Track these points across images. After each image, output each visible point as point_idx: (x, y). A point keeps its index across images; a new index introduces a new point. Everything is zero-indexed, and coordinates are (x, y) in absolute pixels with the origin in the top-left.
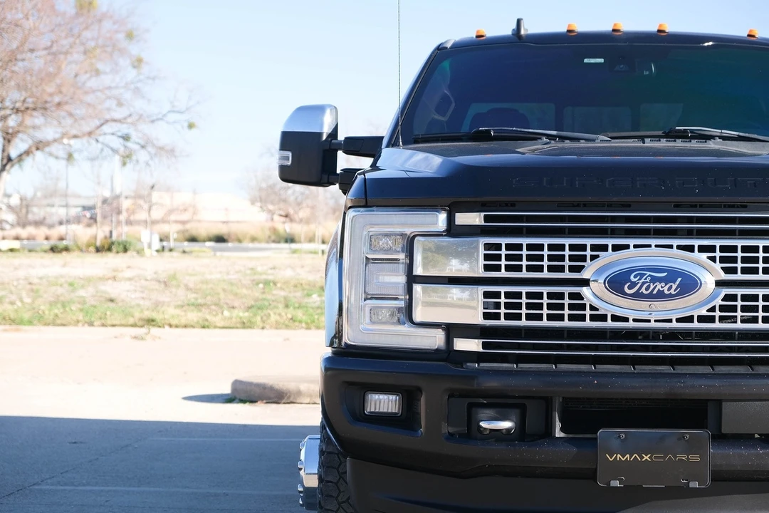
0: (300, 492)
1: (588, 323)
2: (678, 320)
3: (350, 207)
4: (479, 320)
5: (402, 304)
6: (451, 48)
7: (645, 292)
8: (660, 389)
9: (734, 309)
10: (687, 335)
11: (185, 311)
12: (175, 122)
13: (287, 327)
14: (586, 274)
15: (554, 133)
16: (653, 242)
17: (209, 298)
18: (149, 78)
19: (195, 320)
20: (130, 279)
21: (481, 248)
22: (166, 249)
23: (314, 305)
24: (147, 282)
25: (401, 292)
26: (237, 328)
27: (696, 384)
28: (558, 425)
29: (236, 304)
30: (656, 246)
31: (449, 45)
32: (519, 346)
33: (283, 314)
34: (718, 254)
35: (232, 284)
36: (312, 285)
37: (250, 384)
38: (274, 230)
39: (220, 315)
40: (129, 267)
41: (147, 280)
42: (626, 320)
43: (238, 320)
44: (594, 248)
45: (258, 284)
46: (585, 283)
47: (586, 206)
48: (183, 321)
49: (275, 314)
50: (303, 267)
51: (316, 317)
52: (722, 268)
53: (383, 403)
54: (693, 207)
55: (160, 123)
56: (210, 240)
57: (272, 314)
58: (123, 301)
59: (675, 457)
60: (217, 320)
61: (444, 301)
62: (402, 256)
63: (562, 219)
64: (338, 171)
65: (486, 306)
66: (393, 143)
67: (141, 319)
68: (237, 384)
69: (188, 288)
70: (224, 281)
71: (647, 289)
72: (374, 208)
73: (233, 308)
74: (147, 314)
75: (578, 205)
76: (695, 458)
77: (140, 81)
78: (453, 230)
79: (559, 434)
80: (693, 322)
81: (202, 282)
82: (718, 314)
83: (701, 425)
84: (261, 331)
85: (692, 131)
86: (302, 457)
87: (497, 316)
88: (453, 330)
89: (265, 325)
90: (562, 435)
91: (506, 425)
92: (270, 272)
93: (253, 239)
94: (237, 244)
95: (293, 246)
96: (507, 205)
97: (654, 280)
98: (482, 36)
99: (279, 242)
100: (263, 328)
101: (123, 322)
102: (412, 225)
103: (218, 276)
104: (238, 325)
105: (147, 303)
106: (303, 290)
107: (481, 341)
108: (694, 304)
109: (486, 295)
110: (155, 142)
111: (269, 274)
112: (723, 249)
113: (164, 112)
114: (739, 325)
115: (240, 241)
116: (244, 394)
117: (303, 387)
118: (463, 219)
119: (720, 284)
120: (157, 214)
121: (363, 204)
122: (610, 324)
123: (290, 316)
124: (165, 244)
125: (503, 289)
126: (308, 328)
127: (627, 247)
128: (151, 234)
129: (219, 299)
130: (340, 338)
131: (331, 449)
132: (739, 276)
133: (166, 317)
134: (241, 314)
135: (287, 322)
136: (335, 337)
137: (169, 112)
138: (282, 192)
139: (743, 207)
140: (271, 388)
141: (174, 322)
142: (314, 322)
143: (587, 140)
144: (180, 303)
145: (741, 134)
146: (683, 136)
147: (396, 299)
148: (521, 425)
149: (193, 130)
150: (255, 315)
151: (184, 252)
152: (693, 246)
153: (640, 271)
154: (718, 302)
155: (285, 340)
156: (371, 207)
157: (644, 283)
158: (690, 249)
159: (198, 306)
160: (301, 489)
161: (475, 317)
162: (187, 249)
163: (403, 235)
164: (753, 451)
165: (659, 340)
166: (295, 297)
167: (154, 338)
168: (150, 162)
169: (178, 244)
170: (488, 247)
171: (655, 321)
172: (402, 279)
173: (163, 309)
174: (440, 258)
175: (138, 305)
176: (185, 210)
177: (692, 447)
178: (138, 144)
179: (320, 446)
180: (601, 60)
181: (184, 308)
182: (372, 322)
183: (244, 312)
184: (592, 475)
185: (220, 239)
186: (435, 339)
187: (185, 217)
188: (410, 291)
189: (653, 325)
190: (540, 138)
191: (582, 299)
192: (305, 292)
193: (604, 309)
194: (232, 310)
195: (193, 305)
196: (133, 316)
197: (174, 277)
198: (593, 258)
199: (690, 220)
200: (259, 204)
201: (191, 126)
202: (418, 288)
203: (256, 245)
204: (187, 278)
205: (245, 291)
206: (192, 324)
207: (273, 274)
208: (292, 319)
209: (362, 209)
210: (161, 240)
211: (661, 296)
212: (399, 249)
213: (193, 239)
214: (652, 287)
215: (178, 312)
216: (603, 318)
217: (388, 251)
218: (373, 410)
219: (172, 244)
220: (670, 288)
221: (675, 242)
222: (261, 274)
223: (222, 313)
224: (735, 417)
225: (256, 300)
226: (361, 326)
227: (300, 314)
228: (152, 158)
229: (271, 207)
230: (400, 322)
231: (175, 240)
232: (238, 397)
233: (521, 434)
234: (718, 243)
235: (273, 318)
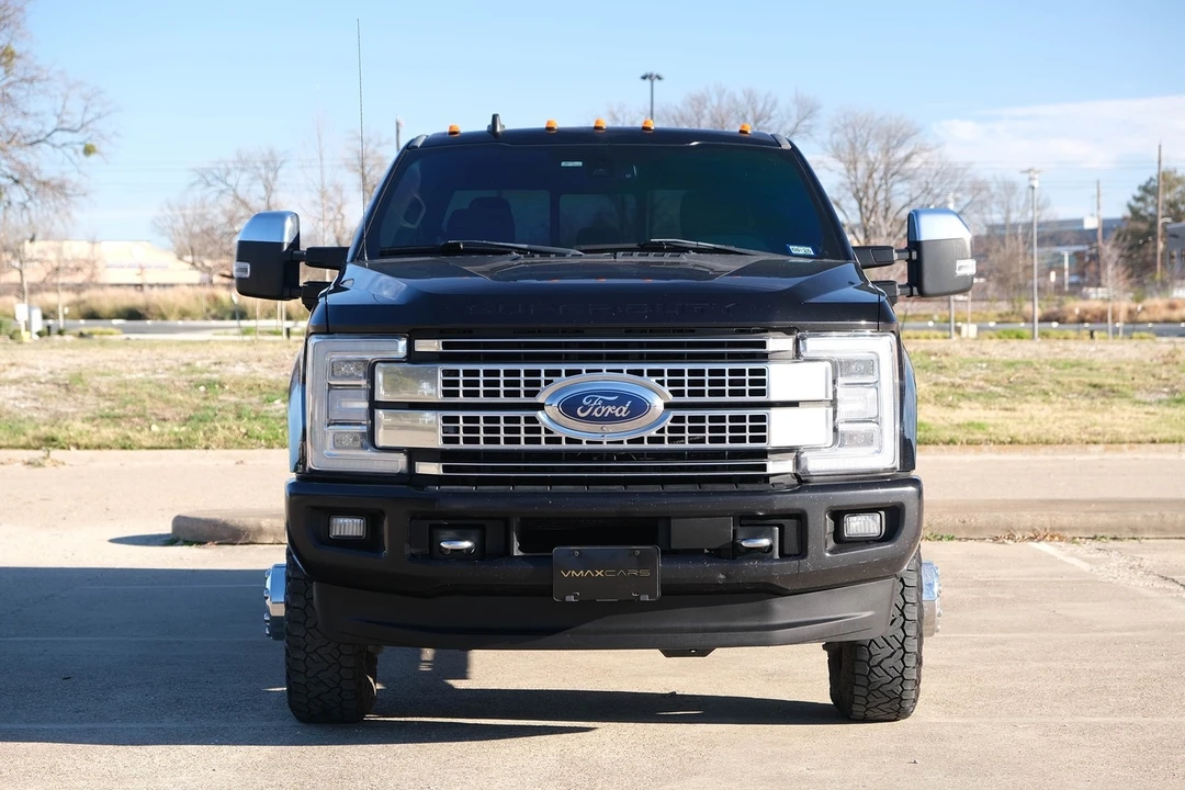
0: (267, 621)
1: (543, 446)
2: (629, 442)
3: (312, 334)
4: (440, 444)
5: (364, 429)
6: (421, 147)
7: (597, 415)
8: (612, 508)
9: (682, 430)
10: (640, 455)
11: (97, 426)
12: (64, 145)
13: (240, 445)
14: (540, 399)
15: (525, 246)
16: (605, 367)
17: (129, 406)
18: (22, 80)
19: (112, 437)
20: (16, 382)
21: (440, 374)
22: (53, 331)
23: (277, 415)
24: (42, 386)
25: (363, 418)
26: (171, 448)
27: (644, 503)
28: (516, 545)
29: (168, 415)
30: (607, 371)
31: (419, 144)
32: (478, 469)
33: (234, 427)
34: (666, 378)
35: (161, 387)
36: (272, 386)
37: (198, 520)
38: (215, 300)
39: (146, 429)
40: (13, 365)
41: (40, 383)
42: (580, 442)
43: (172, 436)
44: (548, 373)
45: (197, 386)
46: (540, 407)
47: (540, 333)
48: (96, 440)
49: (223, 427)
50: (260, 361)
51: (280, 431)
52: (670, 391)
53: (348, 526)
54: (643, 332)
55: (43, 145)
56: (119, 316)
57: (220, 429)
58: (9, 413)
59: (627, 572)
60: (143, 437)
61: (414, 424)
62: (363, 382)
63: (519, 345)
64: (301, 284)
65: (445, 430)
66: (357, 259)
67: (36, 438)
68: (179, 521)
69: (99, 394)
70: (150, 382)
71: (599, 412)
72: (336, 335)
73: (164, 420)
74: (44, 430)
75: (533, 332)
76: (646, 573)
77: (9, 84)
78: (413, 357)
79: (517, 552)
80: (643, 443)
81: (120, 385)
82: (667, 435)
83: (652, 541)
84: (205, 451)
85: (667, 243)
86: (268, 586)
87: (456, 441)
88: (414, 455)
89: (209, 443)
90: (521, 554)
91: (466, 544)
92: (213, 368)
93: (184, 314)
94: (159, 322)
95: (244, 323)
96: (464, 332)
97: (606, 403)
98: (456, 133)
99: (222, 319)
100: (207, 448)
101: (11, 443)
102: (372, 352)
103: (141, 375)
104: (173, 444)
105: (43, 416)
106: (262, 393)
107: (441, 464)
108: (645, 427)
109: (445, 419)
110: (35, 175)
111: (214, 372)
112: (671, 373)
113: (49, 130)
114: (687, 445)
115: (164, 317)
116: (189, 532)
117: (265, 523)
118: (423, 346)
119: (668, 406)
120: (33, 275)
121: (325, 330)
122: (564, 446)
123: (244, 431)
124: (50, 322)
125: (461, 414)
126: (270, 447)
127: (580, 372)
128: (30, 308)
129: (145, 408)
130: (305, 465)
131: (297, 575)
132: (687, 399)
133: (71, 434)
134: (176, 429)
135: (240, 439)
136: (298, 463)
137: (56, 130)
138: (225, 240)
139: (691, 332)
140: (225, 525)
141: (82, 442)
142: (277, 438)
143: (558, 254)
144: (89, 415)
145: (718, 246)
146: (658, 248)
147: (360, 424)
148: (481, 545)
149: (93, 158)
150: (195, 430)
151: (82, 335)
152: (642, 371)
153: (593, 395)
154: (668, 423)
155: (237, 463)
156: (333, 333)
157: (595, 407)
158: (639, 373)
159: (115, 419)
160: (267, 618)
161: (435, 441)
162: (85, 331)
163: (364, 361)
164: (700, 565)
165: (613, 461)
166: (251, 404)
167: (56, 464)
168: (29, 204)
169: (70, 322)
170: (445, 373)
171: (608, 443)
172: (365, 405)
173: (66, 423)
174: (409, 381)
175: (31, 418)
176: (78, 269)
177: (644, 561)
178: (12, 177)
179: (286, 572)
180: (579, 164)
181: (96, 423)
182: (336, 447)
183: (180, 426)
184: (547, 592)
185: (133, 314)
186: (398, 463)
187: (79, 278)
188: (372, 416)
189: (605, 446)
190: (510, 253)
191: (538, 423)
192: (265, 396)
193: (559, 432)
194: (163, 423)
195: (108, 417)
196: (24, 435)
197: (78, 378)
198: (547, 383)
199: (640, 345)
200: (189, 258)
201: (88, 151)
202: (380, 413)
203: (189, 322)
204: (98, 379)
205: (179, 396)
206: (108, 443)
207: (218, 372)
208: (246, 434)
209: (323, 336)
210: (45, 317)
211: (612, 418)
212: (361, 375)
213: (92, 315)
214: (603, 410)
215: (87, 426)
216: (558, 440)
217: (350, 376)
218: (338, 534)
219: (61, 323)
220: (620, 411)
221: (625, 367)
222: (202, 372)
223: (150, 428)
224: (683, 533)
225: (197, 408)
226: (325, 452)
227: (257, 427)
228: (30, 198)
229: (208, 263)
230: (363, 447)
231: (65, 316)
232: (182, 537)
233: (481, 553)
234: (666, 367)
235: (221, 434)
